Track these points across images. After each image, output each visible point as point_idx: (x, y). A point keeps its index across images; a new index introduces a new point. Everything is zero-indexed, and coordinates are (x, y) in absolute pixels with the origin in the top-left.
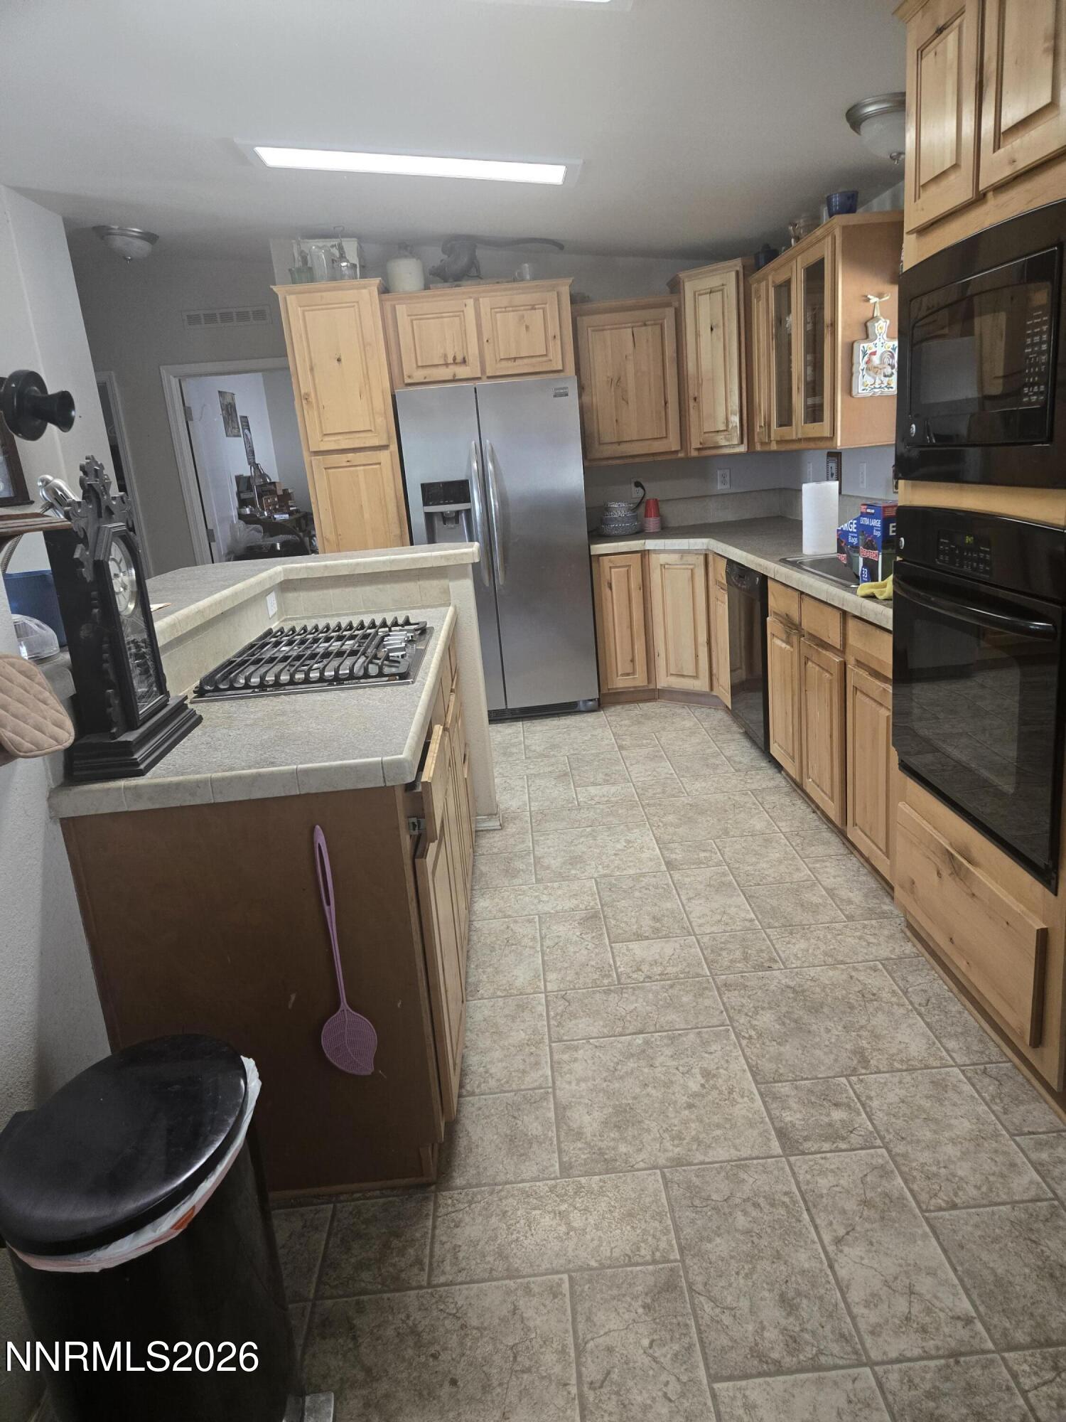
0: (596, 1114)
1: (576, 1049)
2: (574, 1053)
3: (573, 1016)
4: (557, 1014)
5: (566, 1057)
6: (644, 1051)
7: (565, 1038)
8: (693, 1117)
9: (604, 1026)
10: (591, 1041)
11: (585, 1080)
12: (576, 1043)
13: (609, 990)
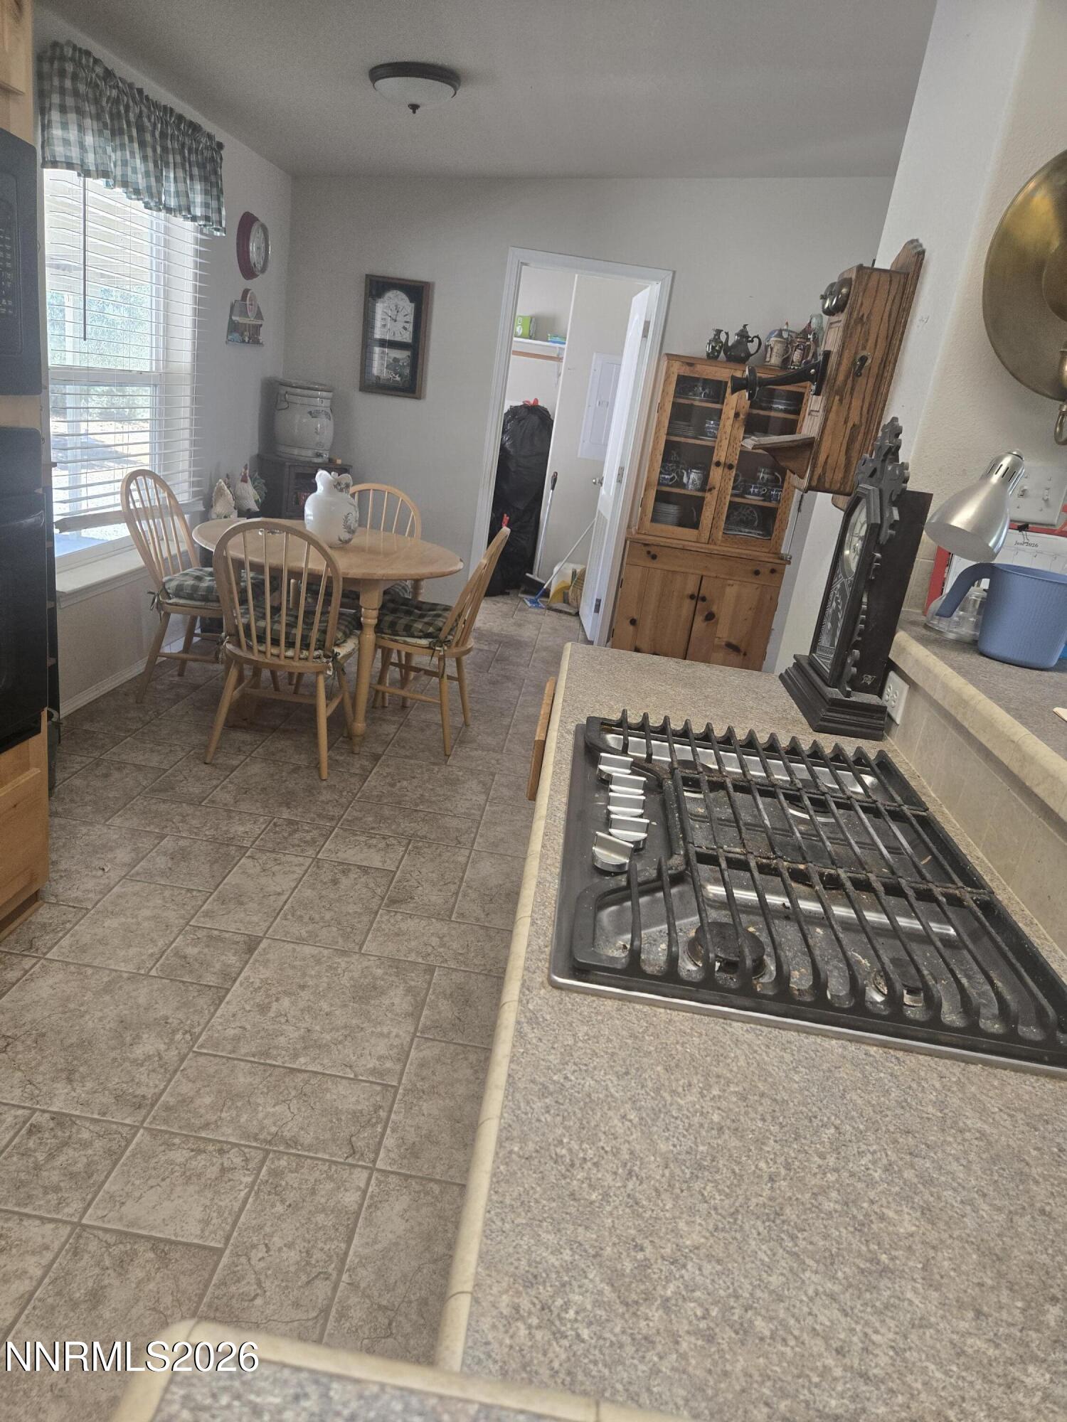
0: (387, 1002)
1: (373, 1071)
2: (378, 1066)
3: (356, 1115)
4: (374, 1125)
5: (388, 1064)
6: (305, 1048)
7: (379, 1088)
8: (307, 978)
9: (327, 1090)
10: (352, 1076)
11: (382, 1035)
12: (371, 1079)
13: (288, 1146)
